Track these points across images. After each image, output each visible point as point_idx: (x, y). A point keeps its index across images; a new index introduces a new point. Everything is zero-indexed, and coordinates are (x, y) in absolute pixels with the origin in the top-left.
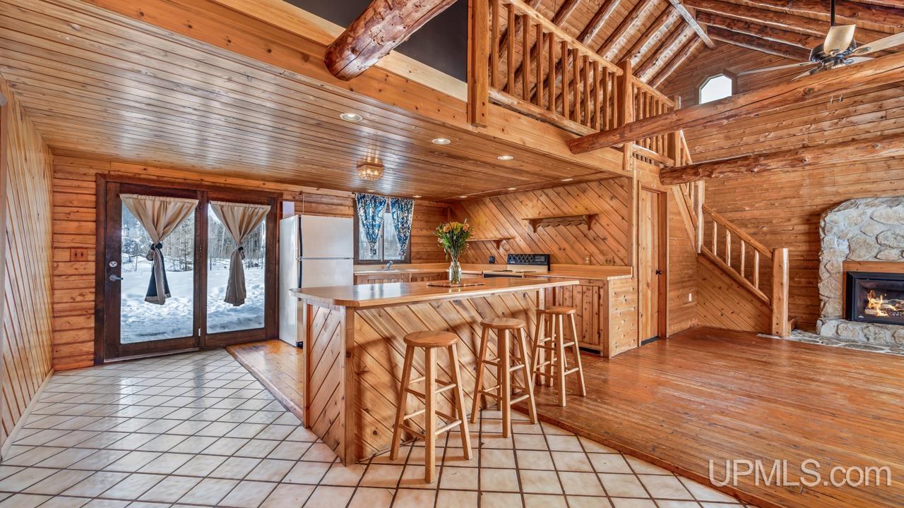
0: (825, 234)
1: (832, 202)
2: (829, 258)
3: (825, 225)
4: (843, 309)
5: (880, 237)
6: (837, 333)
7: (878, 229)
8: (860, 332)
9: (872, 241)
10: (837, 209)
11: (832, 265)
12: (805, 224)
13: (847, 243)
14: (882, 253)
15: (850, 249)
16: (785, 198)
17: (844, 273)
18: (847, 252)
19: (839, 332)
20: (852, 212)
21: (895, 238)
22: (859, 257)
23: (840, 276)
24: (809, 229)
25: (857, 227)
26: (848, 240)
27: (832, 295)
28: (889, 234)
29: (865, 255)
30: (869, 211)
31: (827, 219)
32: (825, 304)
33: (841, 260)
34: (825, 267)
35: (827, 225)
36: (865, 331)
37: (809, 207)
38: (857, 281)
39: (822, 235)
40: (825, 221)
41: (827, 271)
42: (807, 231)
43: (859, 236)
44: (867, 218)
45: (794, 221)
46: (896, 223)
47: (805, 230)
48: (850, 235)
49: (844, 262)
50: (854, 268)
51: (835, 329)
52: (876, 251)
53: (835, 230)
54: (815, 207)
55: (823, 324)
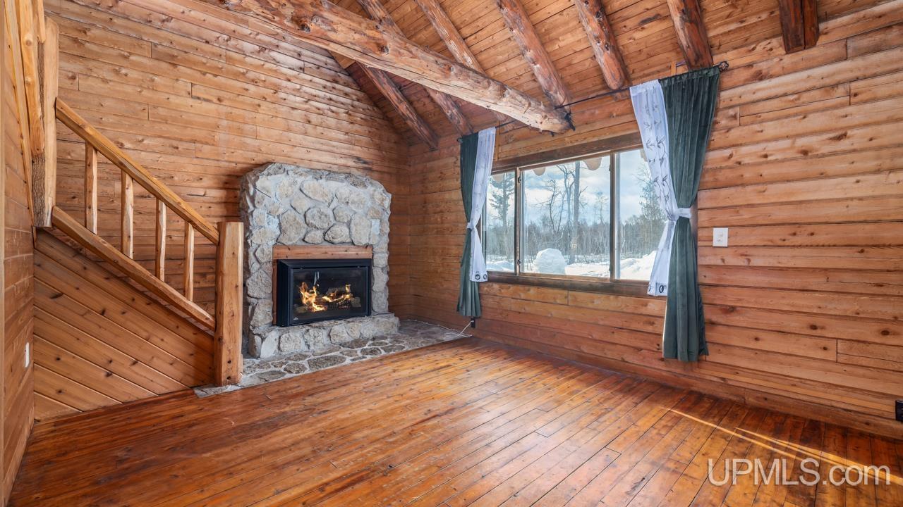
0: (254, 206)
1: (253, 162)
2: (259, 242)
3: (255, 192)
4: (273, 312)
5: (308, 215)
6: (279, 348)
7: (304, 204)
8: (302, 339)
9: (300, 219)
10: (265, 172)
11: (263, 251)
12: (221, 188)
13: (277, 221)
14: (309, 235)
15: (280, 228)
16: (194, 141)
17: (274, 262)
18: (278, 233)
19: (281, 345)
20: (283, 179)
21: (320, 218)
22: (290, 239)
23: (269, 266)
24: (227, 197)
25: (288, 199)
26: (278, 216)
27: (263, 295)
28: (315, 211)
29: (293, 237)
30: (300, 180)
31: (258, 184)
32: (253, 309)
33: (272, 243)
34: (254, 254)
35: (258, 192)
36: (306, 337)
37: (227, 164)
38: (292, 271)
39: (251, 208)
40: (255, 187)
41: (257, 260)
42: (223, 200)
43: (289, 212)
44: (296, 189)
45: (207, 182)
46: (321, 199)
47: (222, 198)
48: (281, 211)
49: (274, 246)
50: (285, 254)
51: (276, 344)
52: (304, 231)
53: (266, 201)
54: (234, 165)
55: (263, 340)
